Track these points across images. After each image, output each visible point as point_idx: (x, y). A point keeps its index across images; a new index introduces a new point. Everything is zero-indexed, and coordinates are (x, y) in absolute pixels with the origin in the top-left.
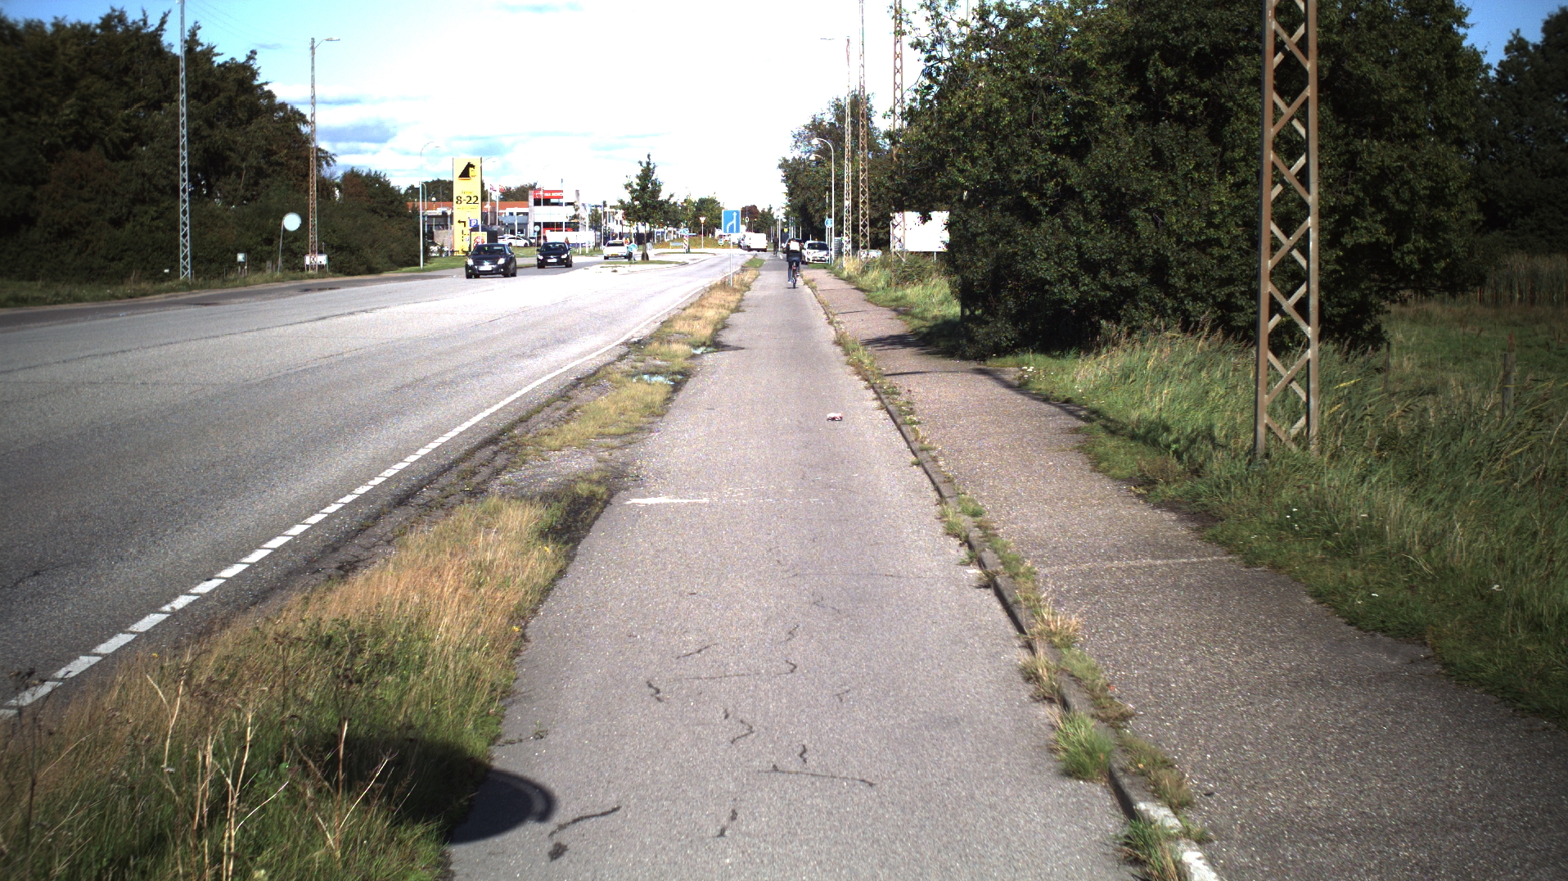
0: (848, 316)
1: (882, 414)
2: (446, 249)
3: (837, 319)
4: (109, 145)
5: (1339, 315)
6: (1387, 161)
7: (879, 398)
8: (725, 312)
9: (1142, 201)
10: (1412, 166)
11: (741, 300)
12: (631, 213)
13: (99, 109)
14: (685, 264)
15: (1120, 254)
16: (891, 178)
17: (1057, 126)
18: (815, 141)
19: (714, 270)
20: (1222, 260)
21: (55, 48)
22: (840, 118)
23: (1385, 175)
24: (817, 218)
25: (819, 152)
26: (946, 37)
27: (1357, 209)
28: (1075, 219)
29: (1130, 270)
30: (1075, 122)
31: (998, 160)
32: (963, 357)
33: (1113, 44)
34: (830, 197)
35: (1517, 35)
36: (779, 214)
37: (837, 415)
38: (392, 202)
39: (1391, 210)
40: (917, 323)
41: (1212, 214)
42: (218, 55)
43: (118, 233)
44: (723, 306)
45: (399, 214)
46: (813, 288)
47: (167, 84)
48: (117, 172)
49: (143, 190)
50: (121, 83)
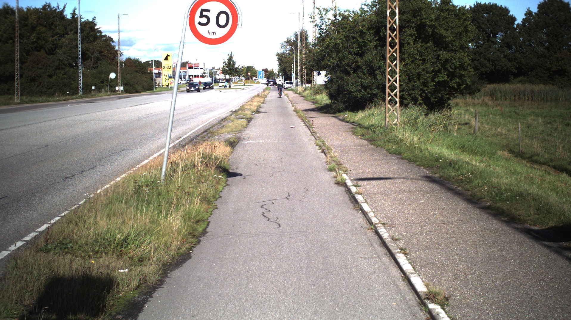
0: (298, 104)
1: (305, 127)
2: (160, 85)
3: (295, 105)
4: (47, 50)
5: (435, 101)
6: (447, 57)
7: (305, 123)
8: (260, 103)
9: (379, 69)
10: (455, 59)
11: (264, 100)
12: (224, 72)
13: (43, 37)
14: (243, 89)
15: (372, 84)
16: (309, 62)
17: (355, 48)
18: (288, 47)
19: (254, 91)
21: (28, 17)
22: (297, 39)
23: (447, 61)
24: (289, 73)
25: (290, 50)
26: (324, 23)
27: (439, 71)
28: (360, 74)
29: (375, 88)
30: (360, 47)
31: (339, 58)
32: (330, 113)
33: (371, 25)
34: (293, 66)
35: (528, 10)
36: (276, 72)
37: (293, 126)
38: (143, 68)
39: (449, 71)
40: (318, 105)
42: (82, 18)
43: (51, 80)
44: (259, 102)
45: (145, 73)
46: (288, 96)
47: (66, 28)
48: (50, 59)
49: (59, 65)
50: (50, 29)
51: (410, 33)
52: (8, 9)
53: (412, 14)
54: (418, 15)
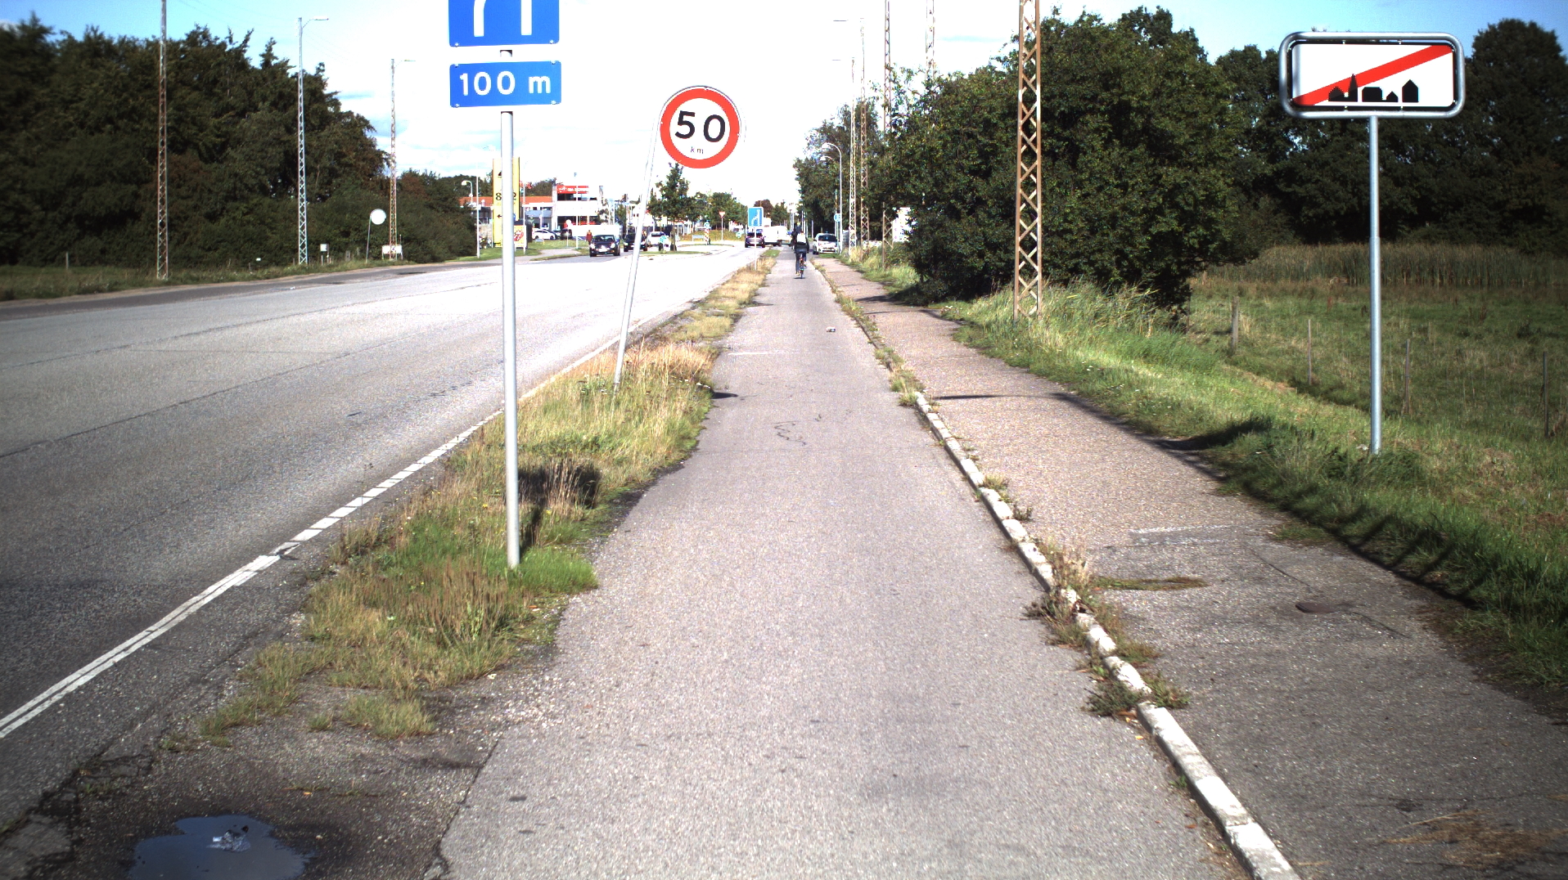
0: (848, 288)
2: (489, 242)
3: (839, 289)
4: (203, 149)
6: (1178, 180)
7: (857, 323)
8: (755, 287)
11: (765, 279)
12: (654, 208)
13: (193, 118)
14: (711, 253)
17: (972, 160)
18: (826, 145)
20: (1073, 242)
22: (848, 123)
24: (827, 213)
26: (904, 101)
28: (982, 215)
30: (983, 155)
32: (916, 305)
34: (838, 194)
36: (792, 209)
37: (833, 329)
38: (446, 199)
40: (894, 289)
41: (1066, 215)
42: (291, 67)
43: (213, 226)
44: (752, 283)
45: (452, 210)
46: (821, 271)
47: (250, 94)
48: (210, 172)
49: (235, 189)
50: (210, 94)
51: (1096, 125)
52: (98, 44)
53: (1100, 80)
54: (1114, 86)
